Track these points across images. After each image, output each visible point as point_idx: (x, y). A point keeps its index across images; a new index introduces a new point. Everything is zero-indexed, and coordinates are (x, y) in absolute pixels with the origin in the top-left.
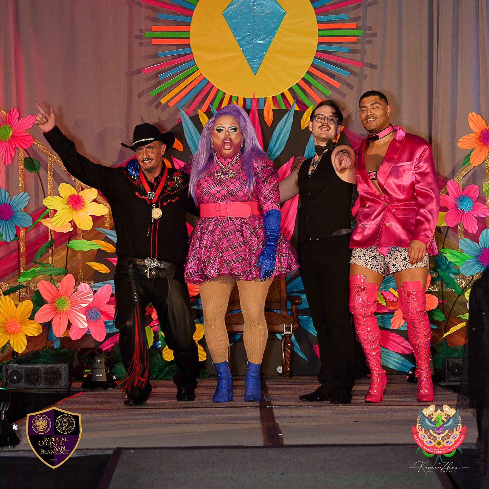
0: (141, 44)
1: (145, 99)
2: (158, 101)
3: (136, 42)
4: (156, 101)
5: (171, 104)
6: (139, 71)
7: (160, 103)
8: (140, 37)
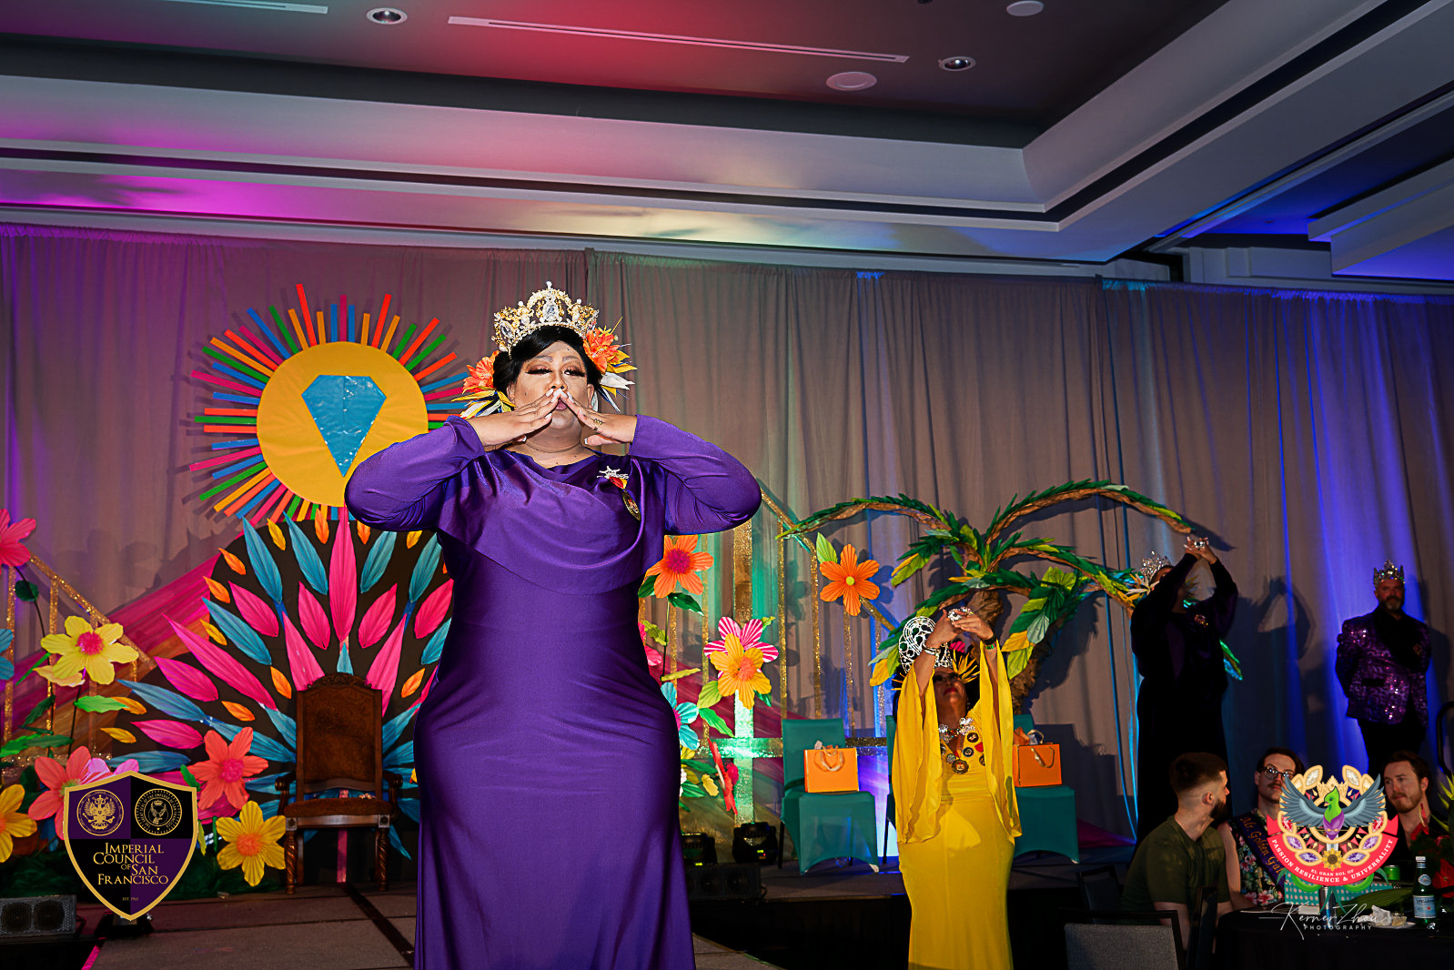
0: (188, 433)
1: (190, 505)
2: (210, 508)
3: (182, 429)
4: (207, 507)
5: (228, 512)
6: (185, 468)
7: (214, 510)
8: (187, 424)
